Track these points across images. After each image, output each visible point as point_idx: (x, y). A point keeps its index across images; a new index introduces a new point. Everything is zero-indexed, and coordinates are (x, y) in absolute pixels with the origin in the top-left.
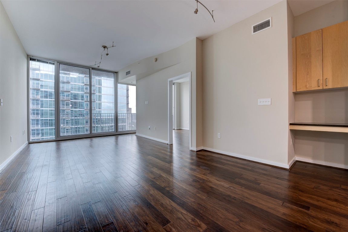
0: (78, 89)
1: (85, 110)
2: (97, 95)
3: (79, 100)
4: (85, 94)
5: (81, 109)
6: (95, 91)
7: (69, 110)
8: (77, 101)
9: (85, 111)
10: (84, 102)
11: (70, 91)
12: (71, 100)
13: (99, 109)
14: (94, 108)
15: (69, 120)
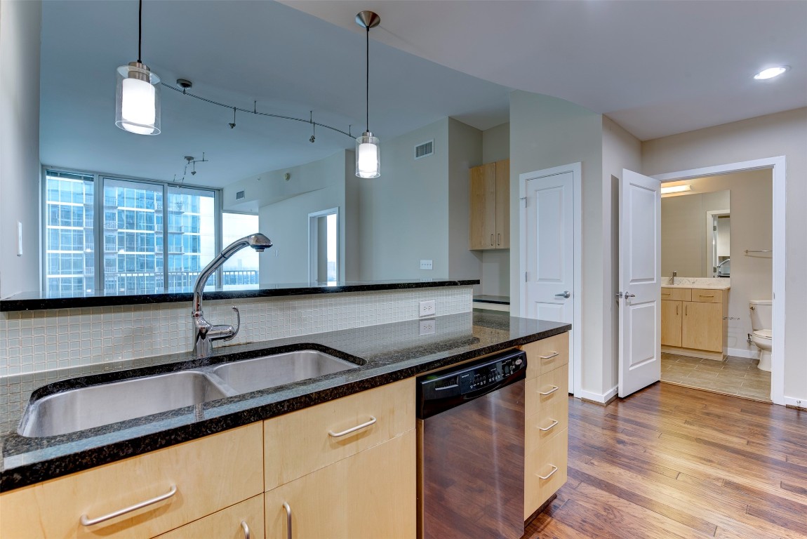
0: (137, 199)
1: (157, 254)
2: (186, 216)
3: (140, 229)
4: (155, 215)
5: (145, 253)
6: (183, 207)
7: (113, 254)
8: (135, 231)
9: (156, 257)
10: (153, 234)
11: (117, 207)
12: (120, 230)
13: (194, 251)
14: (181, 251)
15: (116, 281)
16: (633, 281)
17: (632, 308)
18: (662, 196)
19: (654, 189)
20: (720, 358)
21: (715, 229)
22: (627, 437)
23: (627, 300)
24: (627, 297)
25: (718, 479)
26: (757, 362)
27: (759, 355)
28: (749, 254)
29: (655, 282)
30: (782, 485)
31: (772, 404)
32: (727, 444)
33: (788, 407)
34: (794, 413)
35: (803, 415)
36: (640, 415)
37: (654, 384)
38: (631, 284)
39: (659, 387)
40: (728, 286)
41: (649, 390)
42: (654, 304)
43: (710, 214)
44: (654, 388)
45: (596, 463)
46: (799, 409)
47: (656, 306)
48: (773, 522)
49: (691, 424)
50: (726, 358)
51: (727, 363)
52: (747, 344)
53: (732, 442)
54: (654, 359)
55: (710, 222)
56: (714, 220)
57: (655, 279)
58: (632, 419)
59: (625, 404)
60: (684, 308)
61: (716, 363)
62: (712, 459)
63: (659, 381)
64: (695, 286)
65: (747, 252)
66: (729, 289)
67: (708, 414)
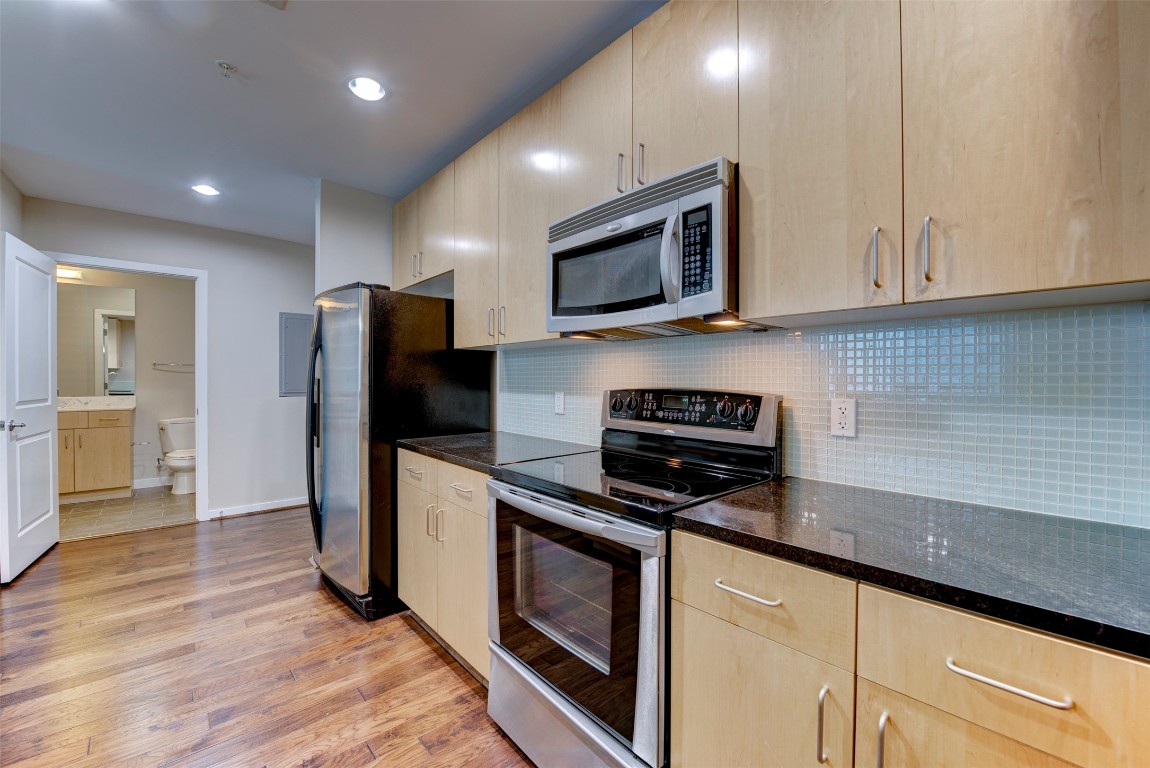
16: (20, 403)
17: (18, 444)
18: (58, 281)
19: (47, 272)
20: (127, 494)
21: (105, 332)
22: (43, 624)
23: (13, 433)
24: (12, 428)
25: (178, 607)
26: (170, 488)
27: (169, 480)
28: (157, 367)
29: (49, 403)
30: (233, 583)
31: (198, 522)
32: (172, 574)
33: (212, 520)
34: (218, 524)
35: (225, 523)
36: (47, 591)
37: (52, 548)
38: (18, 408)
39: (58, 550)
40: (131, 407)
41: (47, 558)
42: (49, 435)
43: (99, 313)
44: (52, 553)
45: (12, 676)
46: (221, 519)
47: (51, 438)
48: (234, 612)
49: (125, 573)
50: (134, 492)
51: (137, 497)
52: (156, 470)
53: (176, 570)
54: (51, 513)
55: (100, 325)
56: (104, 322)
57: (50, 400)
58: (41, 600)
59: (15, 588)
60: (77, 439)
61: (125, 501)
62: (163, 593)
63: (57, 543)
64: (89, 407)
65: (155, 364)
66: (134, 410)
67: (140, 555)
